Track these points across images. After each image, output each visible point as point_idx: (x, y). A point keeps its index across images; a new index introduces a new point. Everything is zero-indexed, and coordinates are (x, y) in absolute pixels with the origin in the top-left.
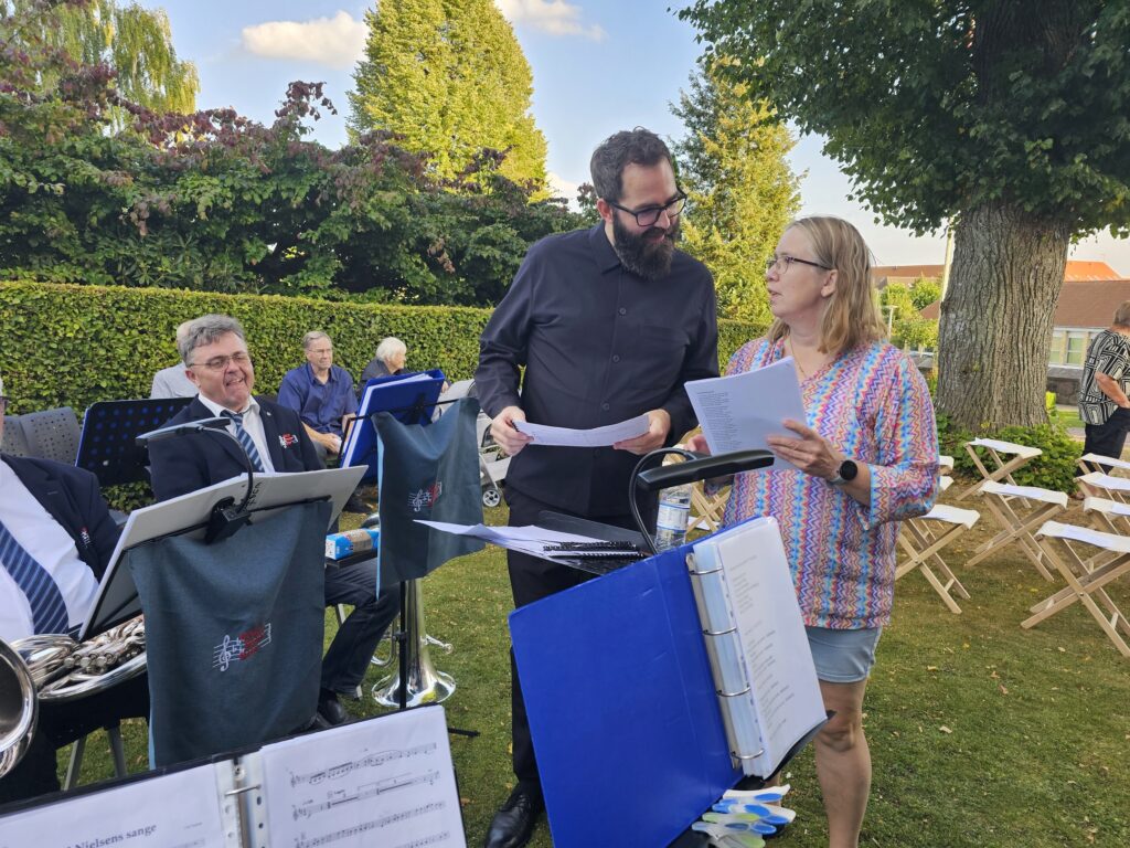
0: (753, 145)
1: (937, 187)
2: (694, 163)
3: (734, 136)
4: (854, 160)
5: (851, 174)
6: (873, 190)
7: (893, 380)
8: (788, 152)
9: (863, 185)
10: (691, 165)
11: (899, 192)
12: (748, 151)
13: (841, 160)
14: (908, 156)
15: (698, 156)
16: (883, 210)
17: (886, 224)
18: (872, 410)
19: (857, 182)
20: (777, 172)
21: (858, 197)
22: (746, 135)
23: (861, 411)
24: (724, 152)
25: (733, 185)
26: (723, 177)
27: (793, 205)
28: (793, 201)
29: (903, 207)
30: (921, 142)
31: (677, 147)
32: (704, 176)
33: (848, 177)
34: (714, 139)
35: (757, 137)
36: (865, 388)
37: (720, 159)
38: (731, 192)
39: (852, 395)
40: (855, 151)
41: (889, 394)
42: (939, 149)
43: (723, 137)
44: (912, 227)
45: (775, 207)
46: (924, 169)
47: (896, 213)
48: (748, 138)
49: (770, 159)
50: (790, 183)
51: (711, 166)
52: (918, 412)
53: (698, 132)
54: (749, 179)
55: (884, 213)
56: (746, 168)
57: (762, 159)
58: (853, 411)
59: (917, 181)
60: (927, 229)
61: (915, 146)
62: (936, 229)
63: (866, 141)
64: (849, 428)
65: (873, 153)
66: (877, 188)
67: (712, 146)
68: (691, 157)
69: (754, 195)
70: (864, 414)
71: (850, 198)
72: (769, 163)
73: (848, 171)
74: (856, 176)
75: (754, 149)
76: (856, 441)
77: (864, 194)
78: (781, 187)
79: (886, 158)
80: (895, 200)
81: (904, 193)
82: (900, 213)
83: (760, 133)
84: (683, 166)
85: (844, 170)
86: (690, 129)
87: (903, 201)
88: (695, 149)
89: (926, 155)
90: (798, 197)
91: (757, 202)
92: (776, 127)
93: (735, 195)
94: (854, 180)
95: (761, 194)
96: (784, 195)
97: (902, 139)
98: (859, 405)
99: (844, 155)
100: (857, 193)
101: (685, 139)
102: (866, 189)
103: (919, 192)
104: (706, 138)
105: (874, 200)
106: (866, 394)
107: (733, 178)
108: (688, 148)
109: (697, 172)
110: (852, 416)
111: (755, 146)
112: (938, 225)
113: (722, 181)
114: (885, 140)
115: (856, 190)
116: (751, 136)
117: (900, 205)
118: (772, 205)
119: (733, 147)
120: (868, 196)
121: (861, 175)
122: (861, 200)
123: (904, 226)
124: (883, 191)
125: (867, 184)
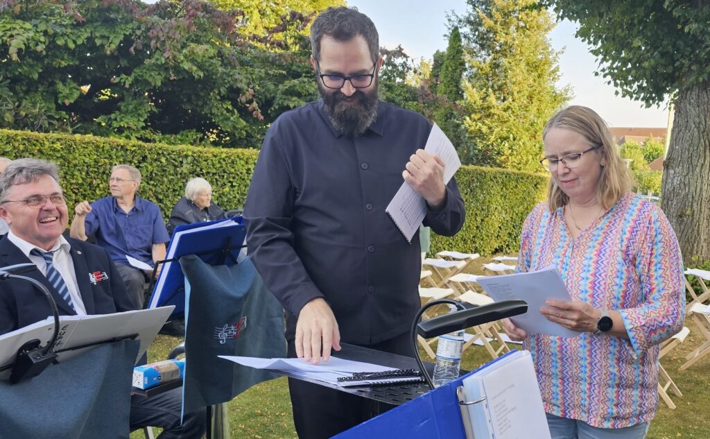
0: (522, 24)
1: (661, 70)
2: (474, 35)
3: (506, 15)
4: (600, 44)
5: (597, 55)
6: (613, 69)
7: (648, 227)
8: (550, 32)
9: (606, 65)
10: (471, 36)
11: (633, 72)
12: (518, 28)
13: (590, 43)
14: (640, 44)
15: (477, 30)
16: (622, 85)
17: (624, 96)
18: (634, 252)
19: (602, 62)
20: (541, 47)
21: (602, 74)
22: (516, 15)
23: (626, 253)
24: (499, 27)
25: (506, 56)
26: (498, 48)
27: (553, 75)
28: (554, 72)
29: (636, 83)
30: (649, 34)
31: (460, 21)
32: (482, 47)
33: (595, 57)
34: (490, 16)
35: (525, 18)
36: (628, 235)
37: (495, 33)
38: (504, 61)
39: (618, 241)
40: (600, 37)
41: (646, 238)
42: (662, 40)
43: (498, 16)
44: (643, 100)
45: (539, 76)
46: (652, 55)
47: (631, 88)
48: (517, 18)
49: (536, 36)
50: (551, 57)
51: (488, 39)
52: (667, 251)
53: (477, 9)
54: (518, 52)
55: (622, 87)
56: (517, 42)
57: (528, 36)
58: (620, 253)
59: (646, 64)
60: (654, 103)
61: (645, 36)
62: (660, 103)
63: (608, 29)
64: (618, 267)
65: (614, 39)
66: (617, 68)
67: (489, 22)
68: (471, 30)
69: (523, 65)
70: (628, 255)
71: (597, 74)
72: (535, 39)
73: (595, 53)
74: (601, 57)
75: (522, 27)
76: (624, 276)
77: (607, 71)
78: (544, 60)
79: (624, 44)
80: (630, 78)
81: (636, 73)
82: (634, 89)
83: (527, 14)
84: (465, 37)
85: (592, 51)
86: (471, 6)
87: (636, 79)
88: (475, 23)
89: (653, 45)
90: (557, 69)
91: (525, 71)
92: (539, 12)
93: (507, 64)
94: (599, 61)
95: (528, 64)
96: (546, 67)
97: (635, 30)
98: (624, 248)
99: (592, 39)
100: (601, 71)
101: (467, 15)
102: (609, 68)
103: (648, 73)
104: (484, 15)
105: (615, 77)
106: (629, 240)
107: (506, 50)
108: (469, 22)
109: (476, 43)
110: (620, 258)
111: (524, 25)
112: (661, 99)
113: (497, 52)
114: (623, 30)
115: (601, 68)
116: (520, 17)
117: (633, 82)
118: (536, 74)
119: (506, 24)
120: (610, 73)
121: (605, 56)
122: (605, 76)
123: (637, 99)
124: (622, 70)
125: (608, 64)
